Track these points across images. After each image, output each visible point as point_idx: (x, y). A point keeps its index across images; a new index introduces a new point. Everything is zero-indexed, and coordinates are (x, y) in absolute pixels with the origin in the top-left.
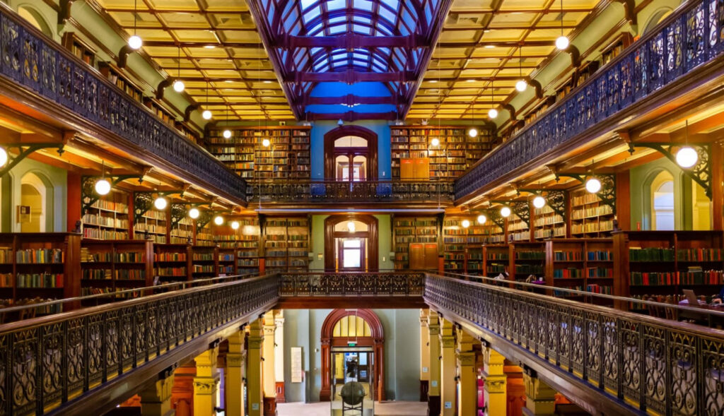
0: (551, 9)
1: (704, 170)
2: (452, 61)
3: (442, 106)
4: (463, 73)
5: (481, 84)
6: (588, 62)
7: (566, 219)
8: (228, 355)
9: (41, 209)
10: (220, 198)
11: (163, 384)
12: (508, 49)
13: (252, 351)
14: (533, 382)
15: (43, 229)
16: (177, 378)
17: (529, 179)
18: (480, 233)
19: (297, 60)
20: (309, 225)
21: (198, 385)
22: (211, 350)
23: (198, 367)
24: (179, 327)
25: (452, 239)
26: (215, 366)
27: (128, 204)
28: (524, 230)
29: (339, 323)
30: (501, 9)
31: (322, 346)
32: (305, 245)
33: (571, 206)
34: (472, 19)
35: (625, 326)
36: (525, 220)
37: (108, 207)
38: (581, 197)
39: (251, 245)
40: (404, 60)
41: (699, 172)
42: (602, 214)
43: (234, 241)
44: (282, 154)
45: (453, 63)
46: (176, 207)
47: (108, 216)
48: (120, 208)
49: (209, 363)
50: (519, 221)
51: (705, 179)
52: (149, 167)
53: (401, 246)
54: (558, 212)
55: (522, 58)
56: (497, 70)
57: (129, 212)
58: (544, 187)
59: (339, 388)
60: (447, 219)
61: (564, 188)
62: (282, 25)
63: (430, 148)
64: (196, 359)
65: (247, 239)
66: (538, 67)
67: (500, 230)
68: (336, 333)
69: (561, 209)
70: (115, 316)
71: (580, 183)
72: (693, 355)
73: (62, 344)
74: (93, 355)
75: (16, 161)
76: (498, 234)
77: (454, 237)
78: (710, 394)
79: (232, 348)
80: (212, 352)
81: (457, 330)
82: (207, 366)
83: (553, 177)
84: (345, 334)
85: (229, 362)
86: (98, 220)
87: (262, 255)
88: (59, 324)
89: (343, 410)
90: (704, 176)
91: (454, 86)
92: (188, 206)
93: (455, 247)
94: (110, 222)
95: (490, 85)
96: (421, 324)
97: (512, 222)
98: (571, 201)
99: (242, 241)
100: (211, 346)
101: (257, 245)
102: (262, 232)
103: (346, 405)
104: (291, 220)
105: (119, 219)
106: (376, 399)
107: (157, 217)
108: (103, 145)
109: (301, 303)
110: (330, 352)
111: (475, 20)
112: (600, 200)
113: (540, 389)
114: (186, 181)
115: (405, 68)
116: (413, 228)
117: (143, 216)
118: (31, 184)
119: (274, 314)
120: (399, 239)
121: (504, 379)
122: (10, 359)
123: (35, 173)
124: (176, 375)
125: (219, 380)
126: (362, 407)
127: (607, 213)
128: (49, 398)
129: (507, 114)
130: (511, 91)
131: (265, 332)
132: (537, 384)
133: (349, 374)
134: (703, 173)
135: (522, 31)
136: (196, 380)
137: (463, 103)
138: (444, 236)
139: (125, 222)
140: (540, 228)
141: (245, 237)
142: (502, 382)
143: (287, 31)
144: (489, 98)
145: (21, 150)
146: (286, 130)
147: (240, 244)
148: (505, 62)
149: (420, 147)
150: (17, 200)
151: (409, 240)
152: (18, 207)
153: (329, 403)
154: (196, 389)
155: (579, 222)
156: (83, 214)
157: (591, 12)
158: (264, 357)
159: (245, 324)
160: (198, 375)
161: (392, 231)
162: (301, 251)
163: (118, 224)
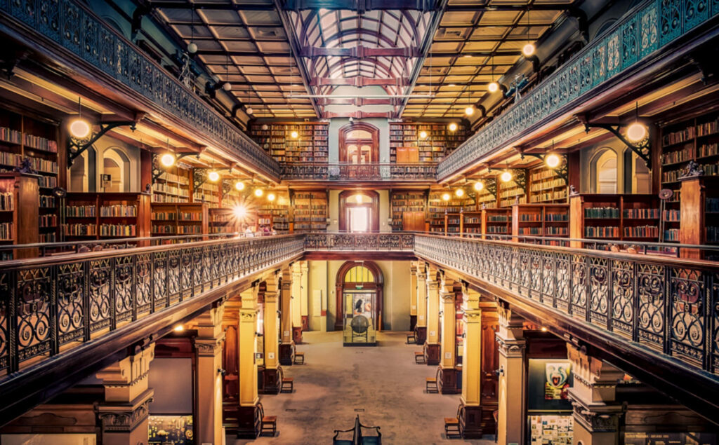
0: (519, 24)
1: (645, 146)
2: (439, 69)
3: (430, 106)
4: (447, 79)
5: (460, 88)
6: (547, 67)
7: (526, 191)
8: (266, 293)
9: (120, 178)
10: (260, 175)
11: (215, 312)
12: (483, 58)
13: (285, 292)
14: (506, 312)
15: (121, 190)
16: (227, 309)
17: (499, 159)
18: (457, 204)
19: (318, 70)
20: (327, 199)
21: (243, 315)
22: (253, 288)
23: (243, 302)
24: (228, 267)
25: (435, 209)
26: (256, 301)
27: (189, 177)
28: (492, 201)
29: (349, 272)
30: (479, 24)
31: (337, 289)
32: (324, 213)
33: (531, 181)
34: (456, 32)
35: (594, 262)
36: (493, 193)
37: (174, 178)
38: (539, 174)
39: (283, 212)
40: (401, 70)
41: (642, 148)
42: (557, 186)
43: (270, 210)
44: (307, 143)
45: (439, 71)
46: (226, 182)
47: (173, 186)
48: (182, 180)
49: (251, 297)
50: (488, 194)
51: (646, 153)
52: (205, 146)
53: (397, 214)
54: (520, 186)
55: (494, 66)
56: (473, 77)
57: (190, 184)
58: (510, 166)
59: (349, 321)
60: (431, 194)
61: (525, 167)
62: (307, 39)
63: (419, 139)
64: (241, 295)
65: (280, 208)
66: (505, 74)
67: (472, 202)
68: (347, 280)
69: (523, 183)
70: (176, 254)
71: (541, 161)
72: (662, 282)
73: (132, 274)
74: (158, 284)
75: (98, 136)
76: (471, 205)
77: (437, 208)
78: (678, 314)
79: (269, 288)
80: (254, 289)
81: (441, 275)
82: (250, 300)
83: (519, 156)
84: (354, 280)
85: (267, 299)
86: (166, 188)
87: (291, 220)
88: (129, 257)
89: (353, 337)
90: (645, 151)
91: (440, 90)
92: (234, 181)
93: (437, 215)
94: (174, 191)
95: (468, 89)
96: (411, 273)
97: (482, 196)
98: (531, 177)
99: (276, 210)
100: (254, 285)
101: (288, 213)
102: (291, 202)
103: (354, 332)
104: (314, 194)
105: (182, 188)
106: (377, 329)
107: (211, 188)
108: (167, 126)
109: (321, 256)
110: (343, 293)
111: (458, 34)
112: (556, 174)
113: (512, 318)
114: (233, 159)
115: (402, 75)
116: (406, 201)
117: (200, 187)
118: (112, 158)
119: (301, 264)
120: (396, 209)
121: (480, 312)
122: (87, 282)
123: (115, 150)
124: (226, 307)
125: (259, 311)
126: (367, 334)
127: (560, 185)
128: (121, 317)
129: (480, 112)
130: (483, 94)
131: (294, 278)
132: (509, 313)
133: (357, 310)
134: (645, 149)
135: (495, 42)
136: (241, 311)
137: (445, 104)
138: (429, 207)
139: (187, 191)
140: (505, 199)
141: (278, 206)
142: (478, 315)
143: (311, 44)
144: (466, 100)
145: (102, 127)
146: (310, 125)
147: (275, 212)
148: (480, 70)
149: (412, 139)
150: (100, 170)
151: (403, 210)
152: (101, 175)
153: (342, 332)
154: (242, 318)
155: (536, 193)
156: (153, 183)
157: (550, 27)
158: (293, 296)
159: (279, 270)
160: (243, 307)
161: (390, 202)
162: (322, 217)
163: (180, 192)
